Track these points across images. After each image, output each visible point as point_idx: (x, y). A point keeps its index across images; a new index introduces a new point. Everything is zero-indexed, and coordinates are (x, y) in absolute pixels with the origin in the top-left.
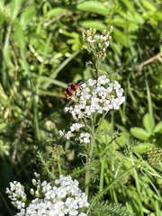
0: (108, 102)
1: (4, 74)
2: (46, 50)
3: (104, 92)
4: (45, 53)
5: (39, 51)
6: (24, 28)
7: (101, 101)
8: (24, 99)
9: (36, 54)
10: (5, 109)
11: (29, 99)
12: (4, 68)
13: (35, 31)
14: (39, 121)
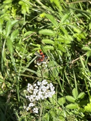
0: (47, 93)
1: (2, 65)
2: (24, 52)
3: (45, 89)
4: (23, 54)
5: (20, 52)
6: (13, 41)
7: (43, 93)
8: (12, 77)
9: (19, 54)
10: (2, 83)
11: (15, 78)
12: (2, 62)
13: (18, 42)
14: (20, 89)
